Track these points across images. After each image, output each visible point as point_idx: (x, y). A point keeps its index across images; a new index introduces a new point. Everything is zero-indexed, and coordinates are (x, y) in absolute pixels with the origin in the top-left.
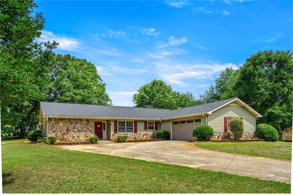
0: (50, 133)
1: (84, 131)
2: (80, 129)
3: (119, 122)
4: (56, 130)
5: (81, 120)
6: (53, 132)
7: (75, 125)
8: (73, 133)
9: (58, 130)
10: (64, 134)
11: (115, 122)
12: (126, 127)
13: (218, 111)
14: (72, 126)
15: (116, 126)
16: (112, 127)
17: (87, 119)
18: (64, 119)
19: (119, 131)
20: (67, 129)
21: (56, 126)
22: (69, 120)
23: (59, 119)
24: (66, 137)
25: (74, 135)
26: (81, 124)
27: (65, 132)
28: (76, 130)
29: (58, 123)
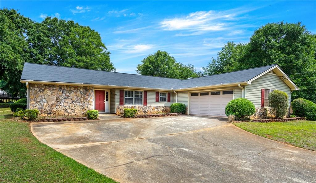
0: (33, 104)
1: (81, 102)
2: (74, 99)
3: (126, 92)
4: (41, 100)
5: (76, 87)
6: (37, 102)
7: (68, 94)
8: (65, 104)
9: (44, 100)
10: (52, 105)
11: (121, 91)
12: (134, 98)
13: (257, 81)
14: (64, 94)
15: (121, 96)
16: (117, 98)
17: (85, 87)
18: (53, 86)
19: (125, 103)
20: (57, 100)
21: (41, 94)
22: (60, 87)
23: (45, 85)
24: (55, 110)
25: (66, 108)
26: (76, 92)
27: (54, 102)
28: (69, 101)
29: (44, 90)
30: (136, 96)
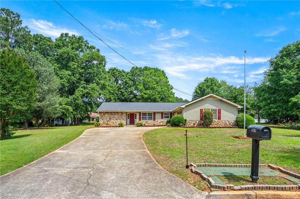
0: (101, 121)
1: (120, 119)
2: (117, 118)
3: (143, 114)
4: (104, 119)
5: (118, 113)
6: (102, 120)
7: (114, 116)
8: (113, 120)
9: (105, 119)
10: (108, 121)
11: (140, 113)
12: (147, 116)
14: (113, 116)
15: (140, 116)
16: (138, 117)
17: (121, 112)
18: (108, 112)
19: (142, 119)
20: (110, 118)
21: (104, 116)
22: (111, 113)
23: (105, 112)
24: (109, 123)
25: (114, 122)
26: (118, 115)
27: (108, 119)
28: (115, 119)
29: (105, 115)
30: (148, 116)
